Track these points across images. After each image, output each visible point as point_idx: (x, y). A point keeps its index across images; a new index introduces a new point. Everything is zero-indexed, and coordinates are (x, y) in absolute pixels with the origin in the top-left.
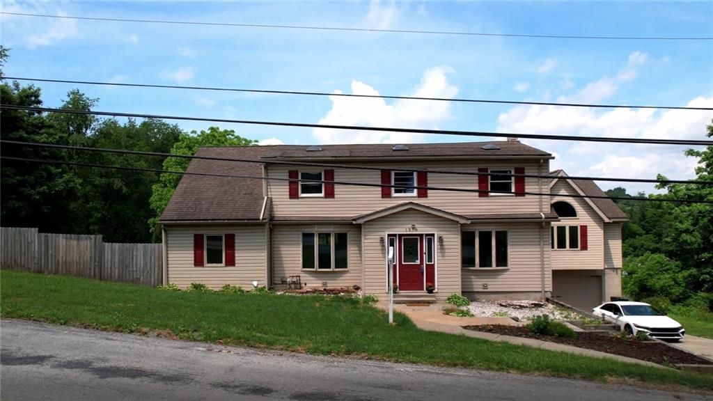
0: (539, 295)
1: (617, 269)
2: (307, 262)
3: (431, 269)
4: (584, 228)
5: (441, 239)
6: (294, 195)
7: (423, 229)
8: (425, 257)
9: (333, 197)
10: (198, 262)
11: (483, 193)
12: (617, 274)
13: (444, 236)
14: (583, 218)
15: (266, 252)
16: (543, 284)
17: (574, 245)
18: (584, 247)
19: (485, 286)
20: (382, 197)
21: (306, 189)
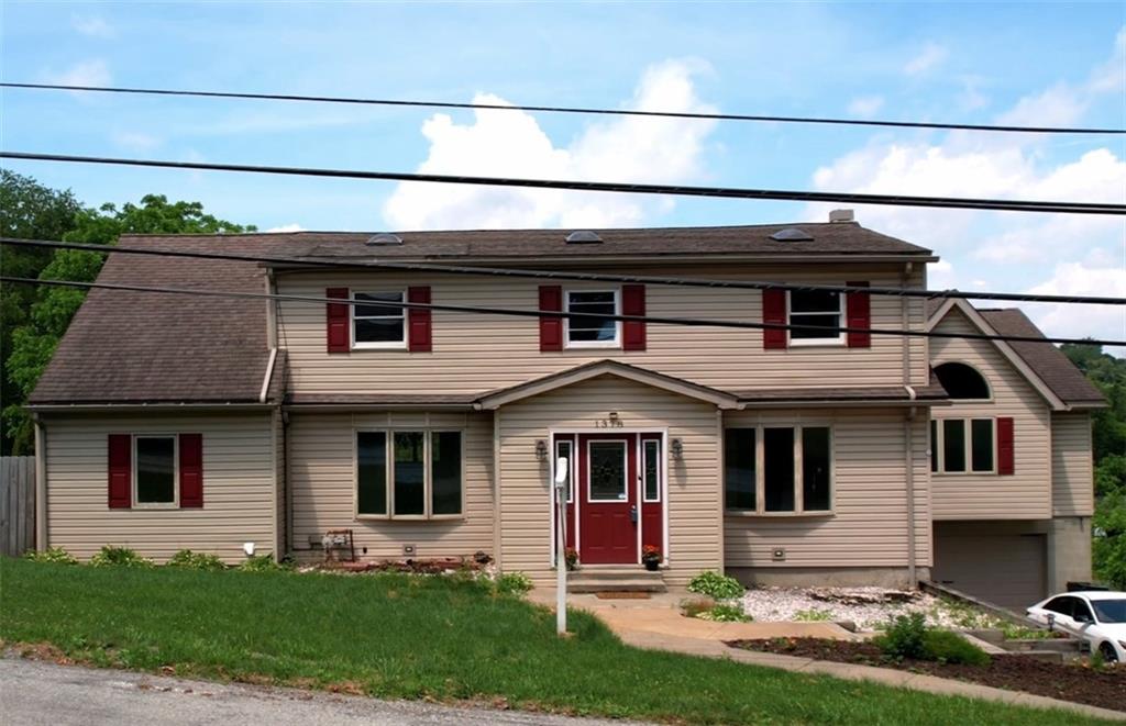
0: (901, 576)
1: (1081, 518)
2: (370, 499)
3: (653, 513)
4: (1006, 425)
5: (676, 446)
6: (337, 345)
7: (635, 422)
8: (640, 486)
9: (429, 350)
10: (118, 499)
11: (774, 341)
12: (1082, 529)
13: (685, 439)
14: (1003, 401)
15: (274, 475)
16: (912, 551)
17: (982, 463)
18: (1007, 468)
19: (778, 555)
20: (542, 350)
21: (365, 333)
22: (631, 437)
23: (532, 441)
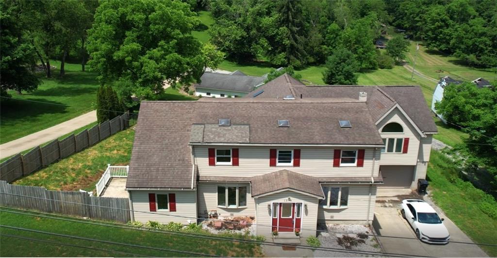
0: (365, 222)
1: (425, 162)
2: (221, 201)
3: (298, 221)
4: (407, 140)
5: (306, 206)
6: (212, 163)
7: (295, 200)
8: (295, 215)
9: (238, 165)
10: (153, 209)
11: (336, 164)
12: (425, 165)
13: (308, 204)
14: (407, 133)
15: (195, 204)
16: (368, 216)
17: (398, 150)
18: (405, 151)
19: (332, 217)
20: (270, 166)
21: (219, 160)
22: (294, 204)
23: (267, 204)
